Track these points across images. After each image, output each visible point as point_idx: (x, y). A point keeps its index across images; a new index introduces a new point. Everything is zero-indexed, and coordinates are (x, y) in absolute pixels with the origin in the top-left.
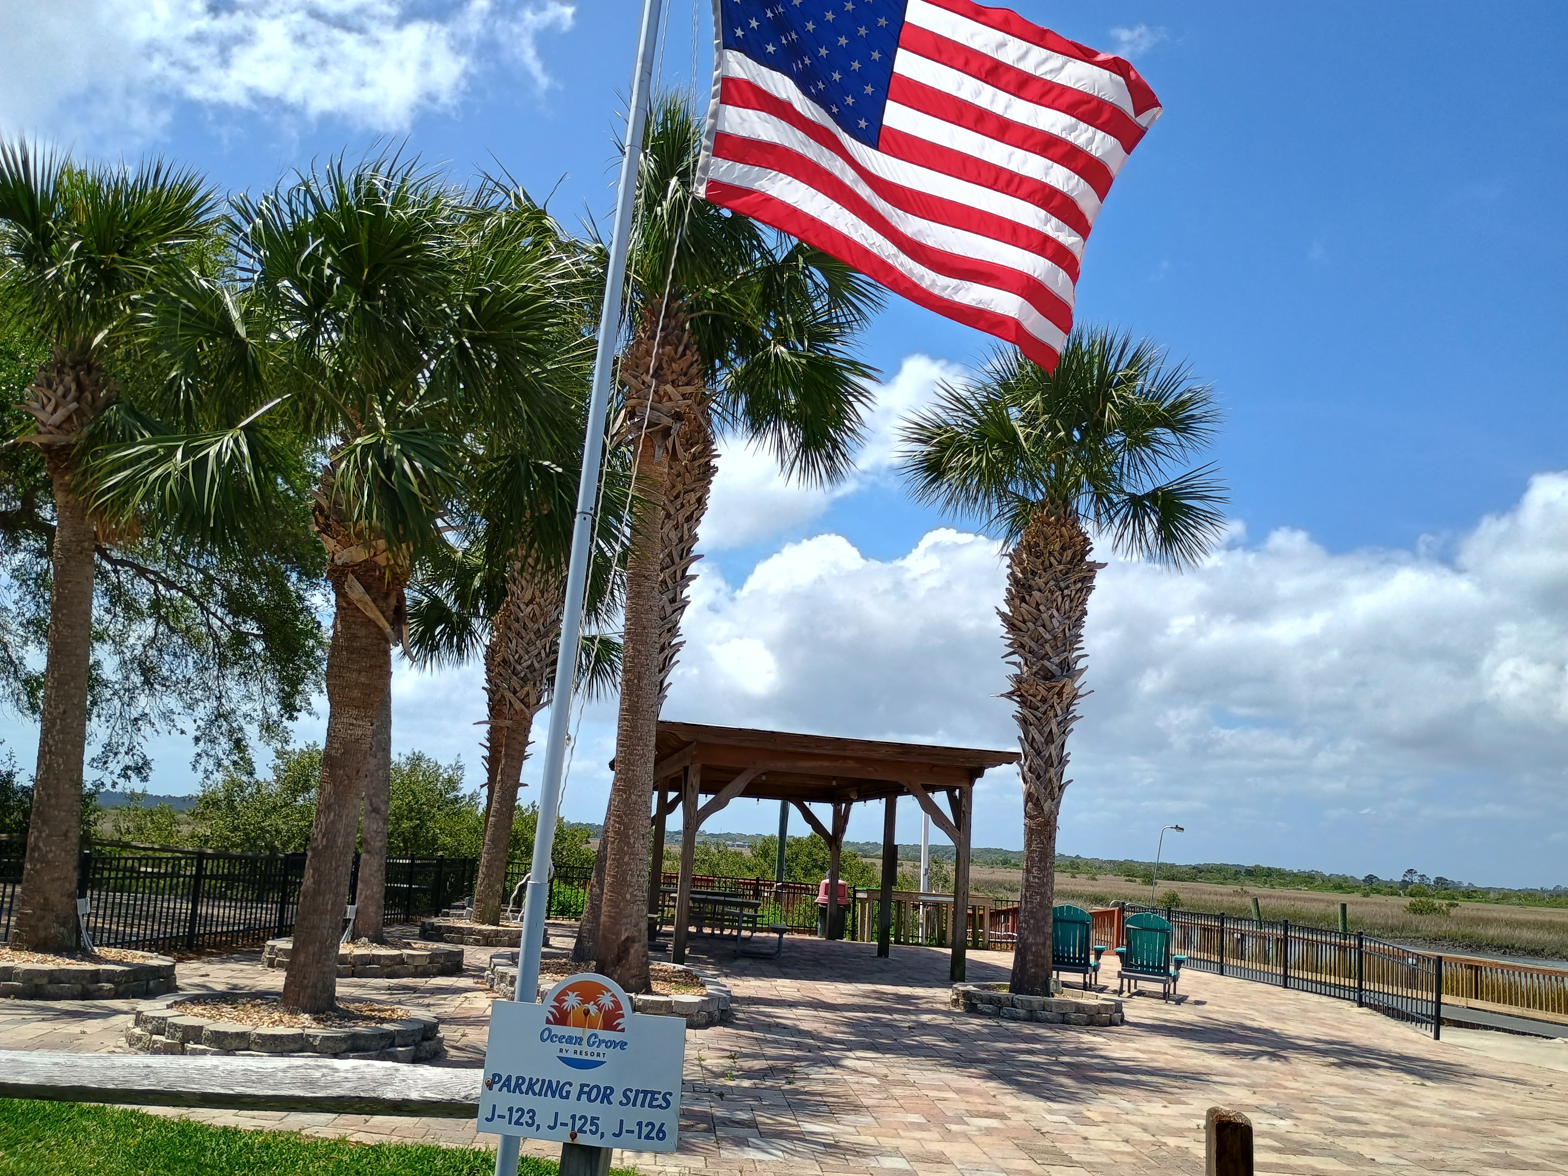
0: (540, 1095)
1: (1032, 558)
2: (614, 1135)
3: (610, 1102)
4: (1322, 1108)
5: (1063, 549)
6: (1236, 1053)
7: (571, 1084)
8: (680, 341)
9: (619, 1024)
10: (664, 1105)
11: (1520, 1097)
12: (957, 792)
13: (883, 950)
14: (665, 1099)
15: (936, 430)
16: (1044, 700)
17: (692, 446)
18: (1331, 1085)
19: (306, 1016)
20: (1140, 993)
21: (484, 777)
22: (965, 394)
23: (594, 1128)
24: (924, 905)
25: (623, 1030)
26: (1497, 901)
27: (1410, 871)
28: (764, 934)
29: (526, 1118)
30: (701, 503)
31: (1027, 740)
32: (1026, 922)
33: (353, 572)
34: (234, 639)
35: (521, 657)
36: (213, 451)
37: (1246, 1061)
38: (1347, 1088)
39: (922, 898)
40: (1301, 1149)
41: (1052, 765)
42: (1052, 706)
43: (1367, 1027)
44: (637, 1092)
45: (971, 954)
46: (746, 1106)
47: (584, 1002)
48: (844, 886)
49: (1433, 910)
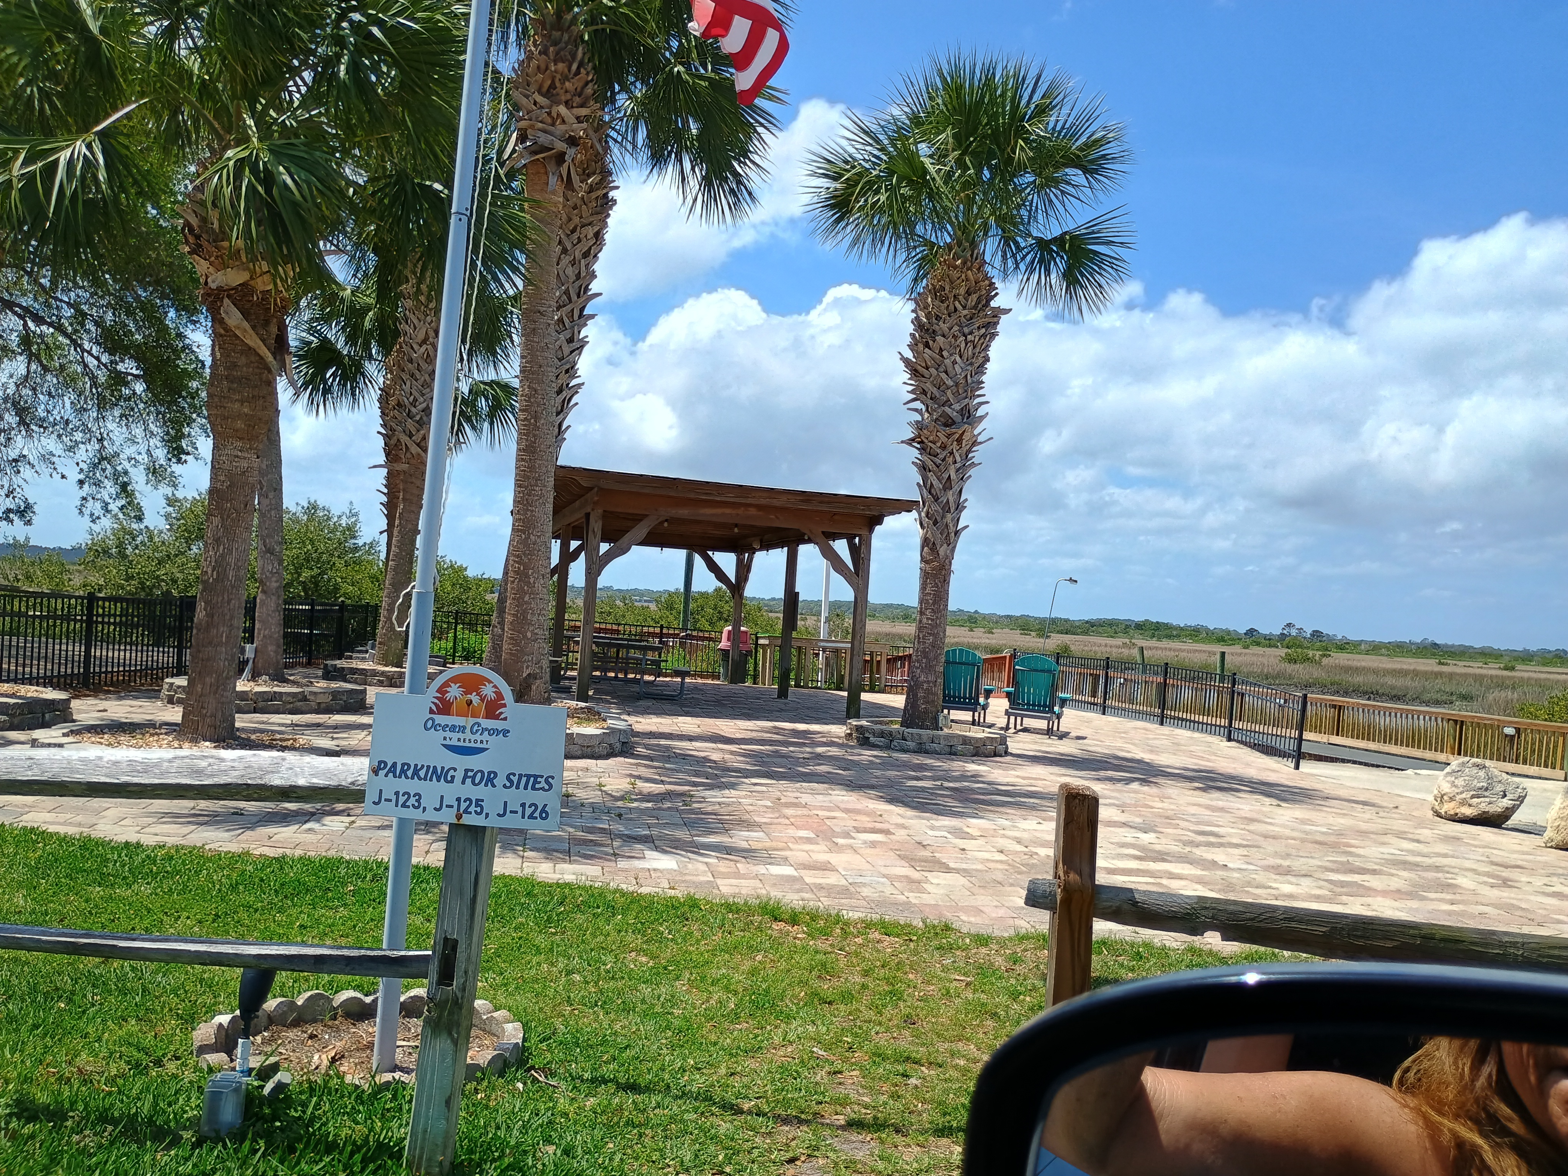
0: (425, 779)
1: (937, 303)
2: (499, 815)
3: (494, 786)
4: (1183, 824)
5: (968, 293)
6: (1110, 779)
7: (455, 770)
8: (574, 56)
9: (501, 713)
10: (547, 787)
11: (1367, 816)
12: (857, 540)
13: (783, 693)
14: (547, 781)
15: (843, 165)
16: (943, 447)
17: (589, 176)
18: (1194, 805)
19: (207, 743)
20: (1025, 730)
21: (383, 524)
22: (874, 127)
23: (478, 809)
24: (824, 651)
25: (505, 719)
26: (1367, 653)
27: (1289, 625)
28: (668, 679)
29: (412, 801)
30: (598, 237)
31: (926, 486)
32: (918, 661)
33: (229, 296)
34: (113, 378)
35: (415, 400)
36: (64, 157)
37: (1119, 786)
38: (1208, 807)
39: (822, 644)
40: (1161, 857)
41: (949, 511)
42: (952, 453)
43: (1234, 759)
44: (520, 776)
45: (865, 696)
46: (644, 824)
47: (466, 693)
48: (746, 632)
49: (1307, 659)
